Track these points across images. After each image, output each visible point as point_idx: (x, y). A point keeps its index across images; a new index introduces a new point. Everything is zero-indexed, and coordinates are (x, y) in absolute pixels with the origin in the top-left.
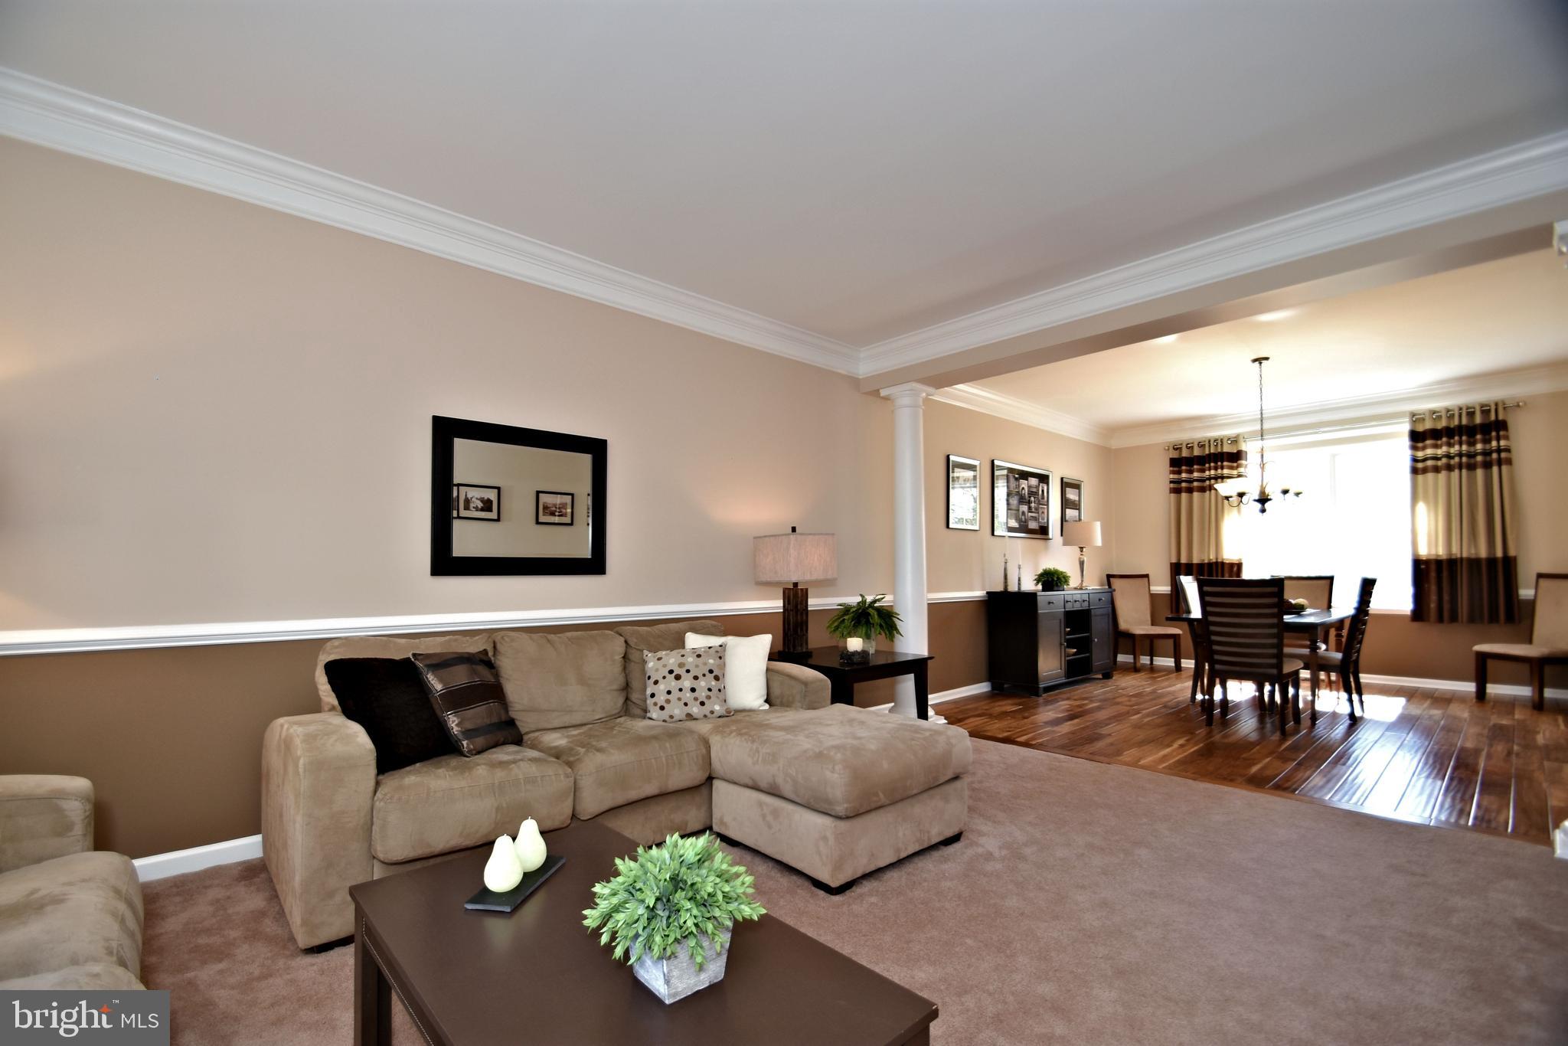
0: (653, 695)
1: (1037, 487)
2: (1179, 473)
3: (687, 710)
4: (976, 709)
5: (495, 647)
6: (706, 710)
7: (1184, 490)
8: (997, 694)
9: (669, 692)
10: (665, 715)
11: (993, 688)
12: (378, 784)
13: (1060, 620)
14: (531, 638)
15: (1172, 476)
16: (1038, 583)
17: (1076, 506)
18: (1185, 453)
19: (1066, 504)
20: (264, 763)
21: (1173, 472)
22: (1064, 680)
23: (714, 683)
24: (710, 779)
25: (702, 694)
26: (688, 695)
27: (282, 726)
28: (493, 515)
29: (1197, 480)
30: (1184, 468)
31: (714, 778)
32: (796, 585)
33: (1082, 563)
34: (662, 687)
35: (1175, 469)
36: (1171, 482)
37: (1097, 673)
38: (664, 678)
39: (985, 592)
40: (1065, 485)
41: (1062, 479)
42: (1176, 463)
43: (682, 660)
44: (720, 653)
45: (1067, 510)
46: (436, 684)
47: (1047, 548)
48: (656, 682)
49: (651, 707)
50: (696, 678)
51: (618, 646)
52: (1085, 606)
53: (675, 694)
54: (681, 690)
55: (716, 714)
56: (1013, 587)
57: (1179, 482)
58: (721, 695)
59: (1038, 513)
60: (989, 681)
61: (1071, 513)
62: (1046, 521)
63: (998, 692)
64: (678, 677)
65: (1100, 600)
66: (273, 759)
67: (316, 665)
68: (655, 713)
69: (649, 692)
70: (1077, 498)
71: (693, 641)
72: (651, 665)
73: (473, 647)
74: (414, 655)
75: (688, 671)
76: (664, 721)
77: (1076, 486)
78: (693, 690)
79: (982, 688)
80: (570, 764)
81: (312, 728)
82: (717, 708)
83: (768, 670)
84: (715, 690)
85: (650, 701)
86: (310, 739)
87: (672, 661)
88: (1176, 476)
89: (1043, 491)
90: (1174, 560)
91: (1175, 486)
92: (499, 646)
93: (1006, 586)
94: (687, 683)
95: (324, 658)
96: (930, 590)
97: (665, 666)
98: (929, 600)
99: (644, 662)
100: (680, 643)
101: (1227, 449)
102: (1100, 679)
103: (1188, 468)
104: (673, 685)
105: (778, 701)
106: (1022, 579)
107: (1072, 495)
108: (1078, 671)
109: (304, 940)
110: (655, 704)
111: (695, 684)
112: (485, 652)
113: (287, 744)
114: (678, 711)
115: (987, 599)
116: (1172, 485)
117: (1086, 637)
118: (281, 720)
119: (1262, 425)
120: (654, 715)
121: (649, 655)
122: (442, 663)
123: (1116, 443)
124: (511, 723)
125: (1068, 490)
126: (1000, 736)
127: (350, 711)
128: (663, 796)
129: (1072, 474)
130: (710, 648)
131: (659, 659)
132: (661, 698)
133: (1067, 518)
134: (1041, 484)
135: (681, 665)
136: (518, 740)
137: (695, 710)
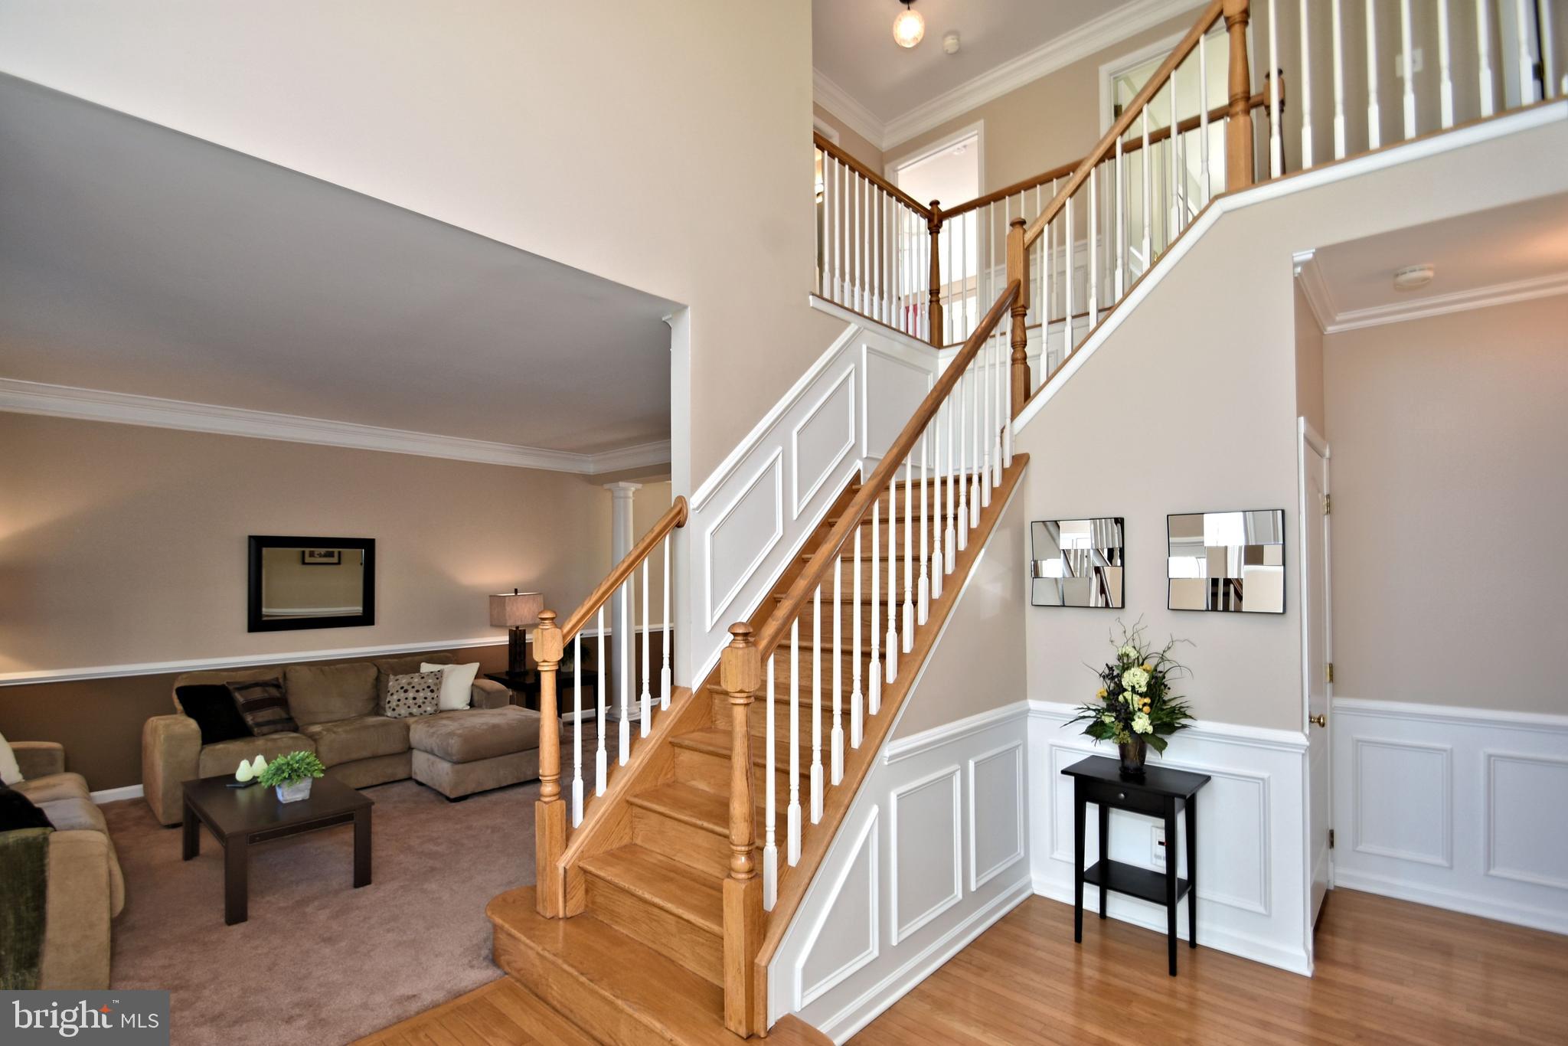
0: (389, 702)
3: (410, 710)
5: (285, 675)
6: (421, 710)
9: (399, 700)
10: (395, 714)
12: (202, 749)
14: (310, 670)
20: (144, 742)
23: (429, 694)
24: (410, 749)
25: (420, 701)
26: (411, 702)
27: (153, 721)
28: (335, 560)
31: (413, 749)
32: (517, 628)
34: (395, 697)
38: (397, 691)
43: (411, 680)
44: (438, 676)
46: (240, 698)
48: (392, 694)
49: (387, 709)
50: (418, 691)
51: (373, 672)
53: (403, 701)
54: (406, 699)
55: (428, 713)
58: (434, 702)
64: (406, 691)
66: (148, 738)
67: (172, 689)
68: (389, 713)
69: (388, 700)
71: (426, 668)
72: (391, 684)
73: (269, 676)
74: (227, 683)
75: (413, 687)
76: (395, 718)
78: (415, 699)
80: (315, 741)
81: (168, 722)
82: (429, 709)
83: (473, 685)
84: (429, 699)
85: (387, 706)
86: (167, 726)
87: (404, 681)
92: (287, 675)
94: (411, 695)
95: (177, 685)
97: (399, 684)
99: (388, 682)
100: (417, 669)
104: (402, 695)
105: (476, 705)
109: (163, 820)
110: (390, 707)
111: (416, 695)
112: (277, 679)
113: (155, 730)
114: (403, 711)
118: (152, 719)
120: (389, 714)
121: (392, 677)
122: (244, 687)
124: (290, 719)
127: (190, 712)
128: (375, 757)
130: (432, 672)
131: (397, 680)
132: (393, 704)
135: (409, 684)
136: (296, 730)
137: (415, 710)
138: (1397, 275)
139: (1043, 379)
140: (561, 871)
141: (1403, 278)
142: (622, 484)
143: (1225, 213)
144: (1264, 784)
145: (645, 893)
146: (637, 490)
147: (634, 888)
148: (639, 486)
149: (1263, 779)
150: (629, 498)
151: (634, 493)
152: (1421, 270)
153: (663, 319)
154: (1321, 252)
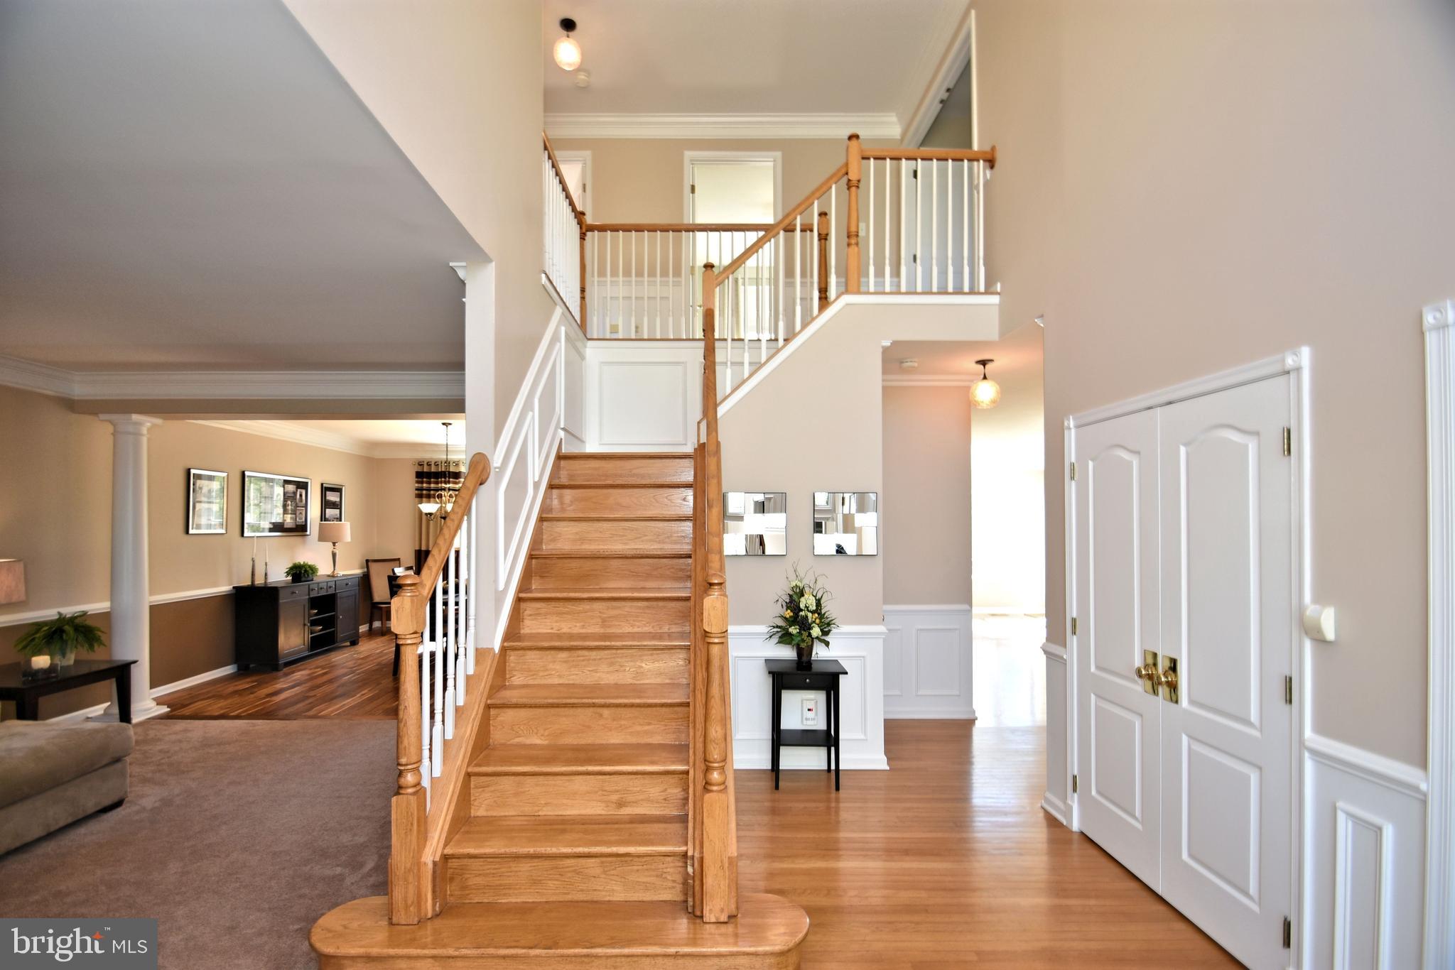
1: (295, 493)
2: (422, 483)
4: (208, 692)
7: (424, 496)
8: (242, 674)
11: (239, 669)
13: (304, 606)
15: (417, 485)
16: (288, 575)
17: (336, 505)
18: (426, 469)
19: (326, 504)
21: (417, 482)
22: (307, 653)
29: (433, 490)
30: (425, 480)
33: (334, 555)
35: (420, 480)
36: (416, 489)
37: (344, 640)
39: (231, 587)
40: (325, 490)
41: (322, 484)
42: (420, 475)
45: (327, 510)
47: (304, 543)
52: (331, 591)
56: (259, 581)
57: (421, 489)
59: (295, 514)
60: (235, 663)
61: (330, 512)
62: (304, 520)
63: (244, 670)
65: (347, 584)
70: (338, 500)
77: (338, 490)
79: (228, 670)
88: (420, 485)
89: (301, 495)
90: (417, 548)
91: (419, 492)
93: (253, 581)
96: (152, 593)
98: (150, 602)
101: (452, 469)
102: (347, 646)
103: (428, 480)
106: (268, 574)
107: (332, 497)
108: (322, 643)
115: (232, 592)
116: (417, 492)
117: (332, 615)
119: (447, 455)
123: (378, 454)
125: (328, 493)
126: (217, 714)
129: (331, 480)
133: (327, 517)
134: (299, 490)
138: (903, 362)
139: (728, 391)
140: (430, 866)
141: (906, 365)
142: (135, 417)
143: (847, 304)
144: (864, 660)
145: (560, 848)
146: (154, 426)
147: (543, 849)
148: (158, 421)
149: (863, 657)
150: (142, 435)
151: (149, 430)
152: (911, 362)
153: (451, 264)
154: (895, 343)
